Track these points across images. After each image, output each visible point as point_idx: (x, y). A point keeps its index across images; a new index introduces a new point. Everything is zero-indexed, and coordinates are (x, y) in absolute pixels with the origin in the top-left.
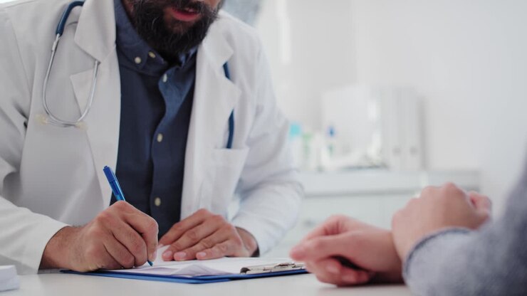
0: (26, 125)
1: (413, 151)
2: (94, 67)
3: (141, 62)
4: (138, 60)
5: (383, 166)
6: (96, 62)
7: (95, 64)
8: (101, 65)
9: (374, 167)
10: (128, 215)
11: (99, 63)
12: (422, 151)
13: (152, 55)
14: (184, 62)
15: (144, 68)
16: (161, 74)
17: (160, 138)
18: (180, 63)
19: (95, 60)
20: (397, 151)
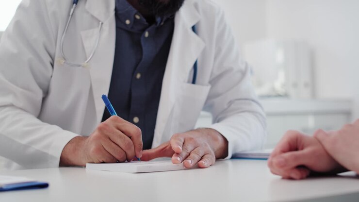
0: (52, 65)
1: (306, 85)
2: (98, 27)
3: (130, 24)
4: (128, 22)
5: (286, 96)
6: (101, 23)
7: (99, 24)
8: (103, 25)
9: (279, 96)
10: (120, 124)
11: (102, 24)
12: (312, 85)
13: (138, 17)
14: (159, 23)
15: (132, 28)
16: (144, 31)
17: (138, 76)
18: (156, 23)
19: (100, 21)
20: (295, 85)
